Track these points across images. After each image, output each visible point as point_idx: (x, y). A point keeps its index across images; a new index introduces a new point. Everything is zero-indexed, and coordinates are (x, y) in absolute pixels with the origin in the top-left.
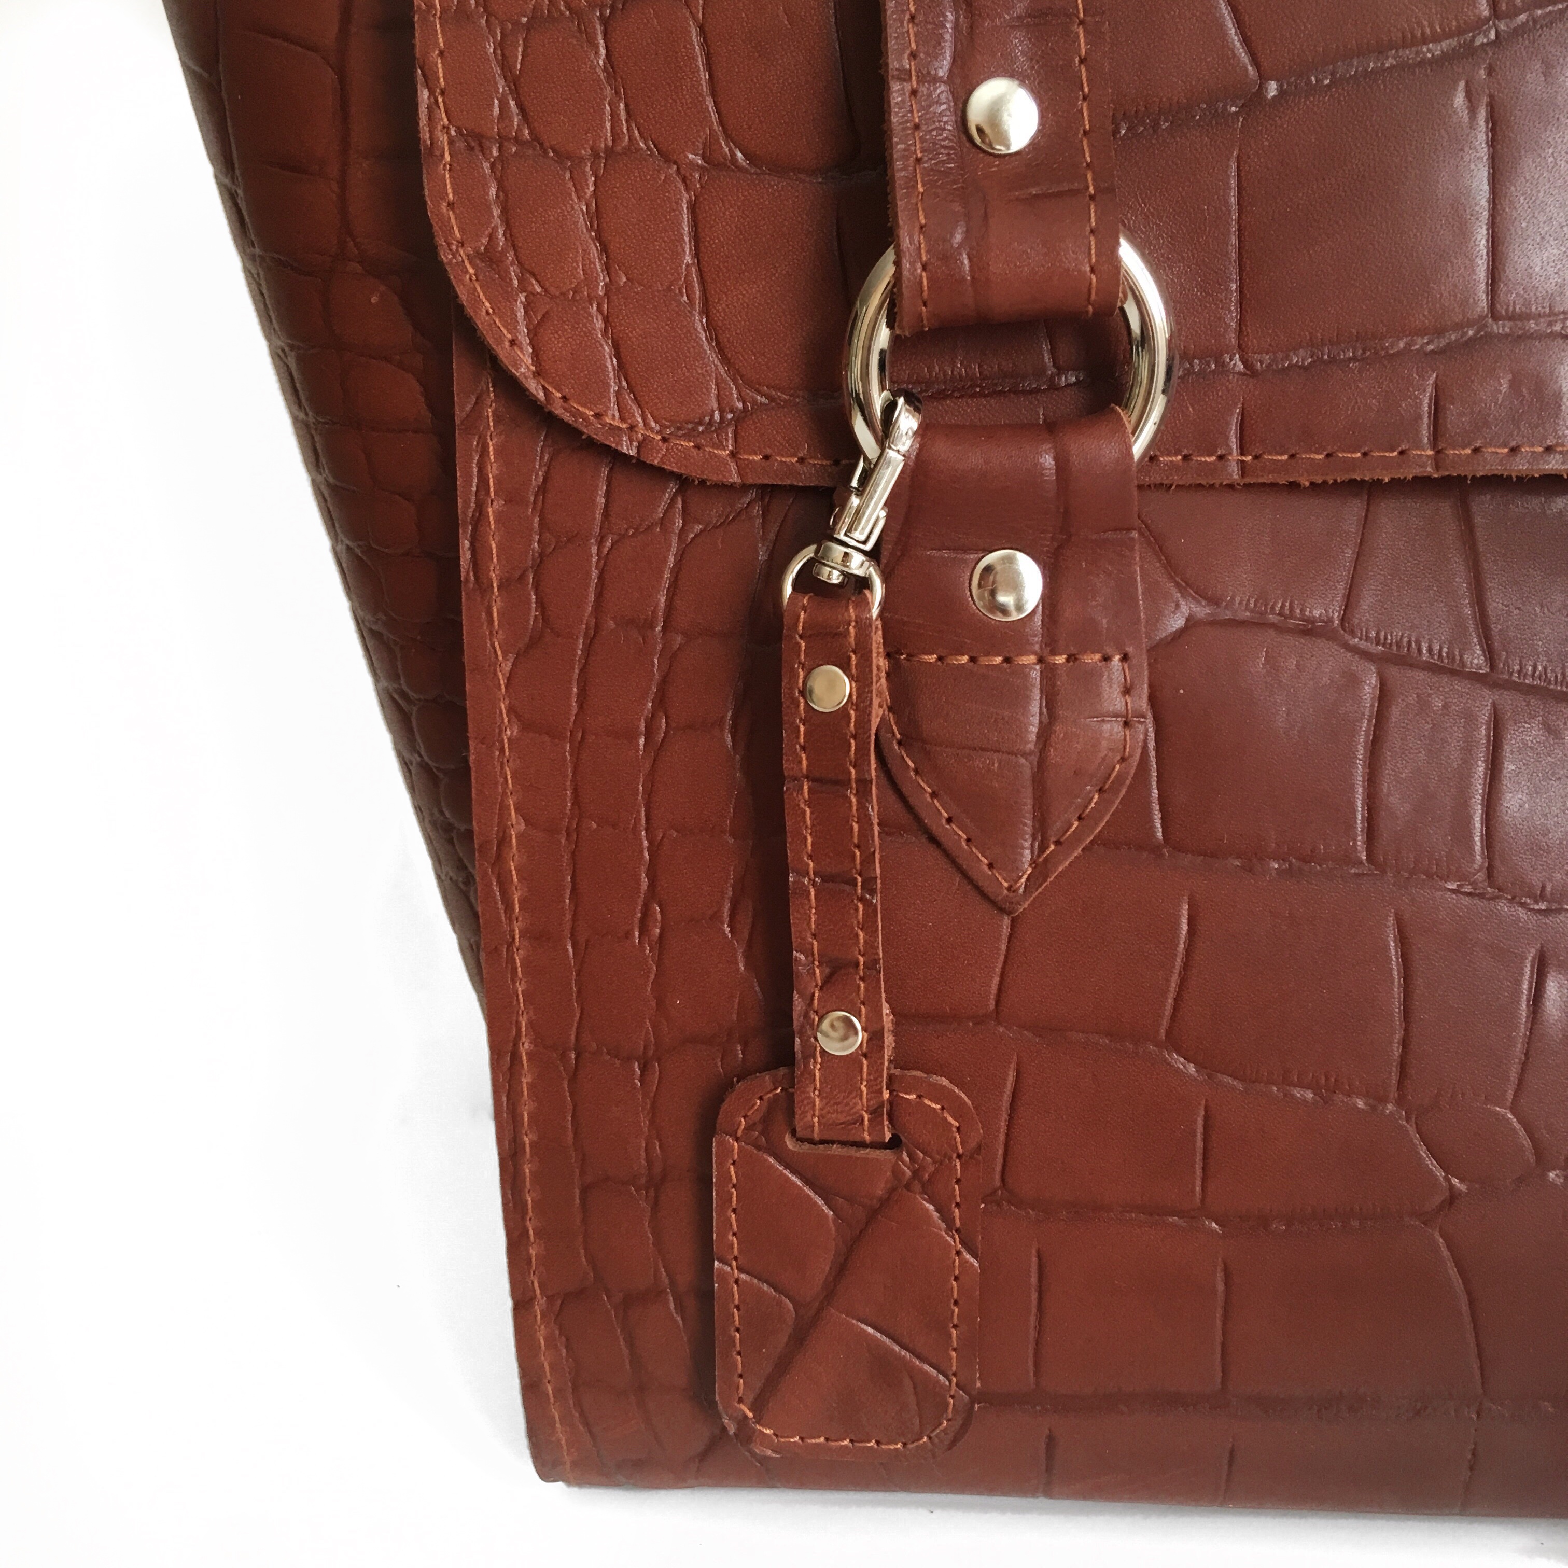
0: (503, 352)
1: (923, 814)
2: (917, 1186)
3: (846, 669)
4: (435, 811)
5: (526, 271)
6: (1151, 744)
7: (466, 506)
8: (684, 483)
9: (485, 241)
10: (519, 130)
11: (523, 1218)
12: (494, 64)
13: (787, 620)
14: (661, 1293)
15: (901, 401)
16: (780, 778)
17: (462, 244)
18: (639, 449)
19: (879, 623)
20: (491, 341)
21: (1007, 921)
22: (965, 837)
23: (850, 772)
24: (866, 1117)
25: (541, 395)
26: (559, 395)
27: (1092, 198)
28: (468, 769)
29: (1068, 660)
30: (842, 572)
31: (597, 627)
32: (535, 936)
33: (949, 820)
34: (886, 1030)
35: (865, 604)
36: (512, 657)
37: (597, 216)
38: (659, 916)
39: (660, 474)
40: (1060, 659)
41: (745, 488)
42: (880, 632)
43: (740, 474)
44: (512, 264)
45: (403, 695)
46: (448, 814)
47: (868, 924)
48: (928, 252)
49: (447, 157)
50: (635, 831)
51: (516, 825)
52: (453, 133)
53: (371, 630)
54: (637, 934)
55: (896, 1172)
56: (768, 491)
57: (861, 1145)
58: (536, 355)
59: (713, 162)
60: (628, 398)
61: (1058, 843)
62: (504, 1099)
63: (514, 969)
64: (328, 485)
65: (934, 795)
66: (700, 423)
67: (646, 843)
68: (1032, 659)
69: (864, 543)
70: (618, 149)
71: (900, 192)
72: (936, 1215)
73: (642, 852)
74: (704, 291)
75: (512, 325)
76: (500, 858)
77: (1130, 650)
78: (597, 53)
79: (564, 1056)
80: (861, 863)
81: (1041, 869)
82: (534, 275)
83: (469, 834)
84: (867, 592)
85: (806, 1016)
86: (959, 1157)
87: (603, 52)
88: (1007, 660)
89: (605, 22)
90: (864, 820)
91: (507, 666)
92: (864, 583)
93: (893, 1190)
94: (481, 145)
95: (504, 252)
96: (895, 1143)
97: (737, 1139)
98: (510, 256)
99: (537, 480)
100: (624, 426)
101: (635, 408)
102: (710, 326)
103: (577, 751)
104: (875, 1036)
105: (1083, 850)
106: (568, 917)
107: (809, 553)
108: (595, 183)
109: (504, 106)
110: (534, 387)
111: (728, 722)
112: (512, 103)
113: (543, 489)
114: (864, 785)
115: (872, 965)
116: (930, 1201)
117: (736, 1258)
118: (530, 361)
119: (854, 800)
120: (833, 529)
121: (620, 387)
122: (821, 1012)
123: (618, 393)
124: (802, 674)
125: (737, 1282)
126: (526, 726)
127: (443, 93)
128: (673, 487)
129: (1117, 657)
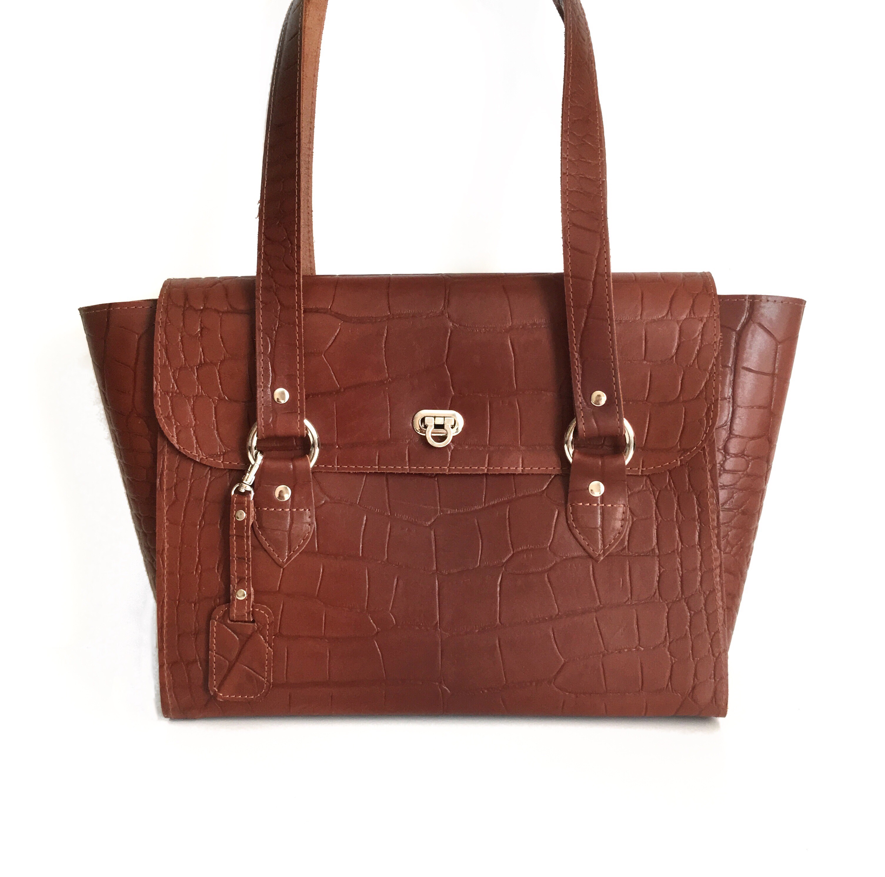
0: (170, 438)
1: (263, 544)
2: (258, 632)
3: (245, 511)
4: (146, 543)
5: (176, 421)
6: (316, 529)
7: (159, 471)
8: (211, 468)
9: (167, 414)
10: (176, 390)
11: (163, 644)
12: (171, 376)
13: (232, 500)
14: (196, 661)
15: (259, 452)
16: (229, 535)
17: (162, 414)
18: (200, 460)
19: (253, 501)
20: (167, 436)
21: (282, 570)
22: (272, 550)
23: (244, 534)
24: (246, 614)
25: (178, 448)
26: (182, 448)
27: (299, 414)
28: (155, 533)
29: (296, 510)
30: (245, 490)
31: (189, 500)
32: (170, 573)
33: (269, 546)
34: (252, 594)
35: (249, 497)
36: (168, 507)
37: (193, 409)
38: (200, 568)
39: (205, 466)
40: (295, 510)
41: (225, 469)
42: (253, 503)
43: (224, 466)
44: (173, 419)
45: (140, 515)
46: (149, 544)
47: (248, 569)
48: (264, 424)
49: (160, 396)
50: (195, 548)
51: (167, 546)
52: (161, 391)
53: (131, 499)
54: (195, 572)
55: (254, 628)
56: (231, 470)
57: (245, 622)
58: (177, 439)
59: (221, 399)
60: (199, 449)
61: (293, 551)
62: (160, 613)
63: (164, 581)
64: (123, 463)
65: (266, 540)
66: (215, 455)
67: (198, 551)
68: (288, 509)
69: (250, 483)
70: (199, 395)
71: (258, 411)
72: (263, 638)
73: (197, 553)
74: (217, 426)
75: (172, 432)
76: (162, 554)
77: (310, 508)
78: (195, 375)
79: (175, 603)
80: (247, 555)
81: (289, 558)
82: (178, 421)
83: (155, 549)
84: (250, 494)
85: (233, 590)
86: (268, 624)
87: (196, 375)
88: (283, 510)
89: (197, 369)
90: (248, 545)
91: (167, 509)
92: (250, 492)
93: (253, 633)
94: (167, 393)
95: (171, 417)
96: (253, 622)
97: (216, 621)
98: (173, 417)
99: (176, 466)
100: (197, 455)
101: (200, 451)
102: (218, 434)
103: (182, 529)
104: (249, 595)
105: (300, 553)
106: (178, 568)
107: (237, 485)
108: (193, 402)
109: (173, 386)
110: (177, 446)
111: (219, 522)
112: (175, 385)
113: (177, 468)
114: (248, 537)
115: (248, 578)
116: (261, 635)
117: (215, 650)
118: (176, 440)
119: (245, 540)
120: (243, 480)
121: (197, 446)
122: (237, 589)
123: (196, 448)
124: (235, 512)
125: (215, 656)
126: (171, 523)
127: (159, 382)
128: (208, 468)
129: (308, 510)
